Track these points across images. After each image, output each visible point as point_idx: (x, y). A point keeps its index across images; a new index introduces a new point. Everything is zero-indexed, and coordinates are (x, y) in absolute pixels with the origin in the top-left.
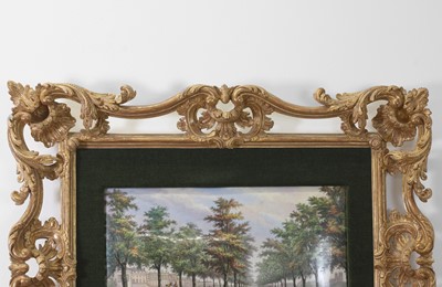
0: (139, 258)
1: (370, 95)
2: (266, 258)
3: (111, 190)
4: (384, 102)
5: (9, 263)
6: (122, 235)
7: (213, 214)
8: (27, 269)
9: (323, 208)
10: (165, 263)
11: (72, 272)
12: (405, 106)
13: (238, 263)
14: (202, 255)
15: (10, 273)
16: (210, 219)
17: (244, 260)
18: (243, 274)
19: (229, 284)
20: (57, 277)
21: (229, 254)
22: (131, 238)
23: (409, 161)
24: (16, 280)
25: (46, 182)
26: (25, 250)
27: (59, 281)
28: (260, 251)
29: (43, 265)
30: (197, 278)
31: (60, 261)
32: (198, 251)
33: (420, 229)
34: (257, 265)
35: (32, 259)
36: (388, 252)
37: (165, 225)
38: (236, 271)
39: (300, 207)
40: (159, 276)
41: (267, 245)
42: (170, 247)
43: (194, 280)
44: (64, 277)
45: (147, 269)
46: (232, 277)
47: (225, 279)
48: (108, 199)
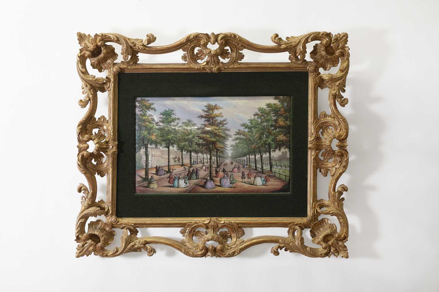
0: (156, 141)
1: (308, 38)
2: (237, 142)
3: (139, 99)
4: (318, 42)
5: (77, 143)
6: (146, 127)
7: (204, 114)
8: (88, 147)
9: (275, 110)
10: (172, 144)
11: (115, 149)
12: (332, 45)
13: (219, 145)
14: (196, 140)
15: (77, 149)
16: (202, 117)
17: (223, 143)
18: (222, 152)
19: (213, 158)
20: (105, 152)
21: (213, 139)
22: (151, 128)
23: (333, 80)
24: (81, 154)
25: (99, 93)
26: (87, 136)
27: (106, 155)
28: (234, 137)
29: (97, 145)
30: (193, 154)
31: (107, 142)
32: (193, 137)
33: (339, 124)
34: (231, 146)
35: (91, 141)
36: (318, 138)
37: (173, 120)
38: (218, 150)
39: (260, 109)
40: (169, 152)
41: (238, 133)
42: (176, 135)
43: (190, 155)
44: (110, 152)
45: (161, 148)
46: (215, 153)
47: (210, 155)
48: (137, 104)
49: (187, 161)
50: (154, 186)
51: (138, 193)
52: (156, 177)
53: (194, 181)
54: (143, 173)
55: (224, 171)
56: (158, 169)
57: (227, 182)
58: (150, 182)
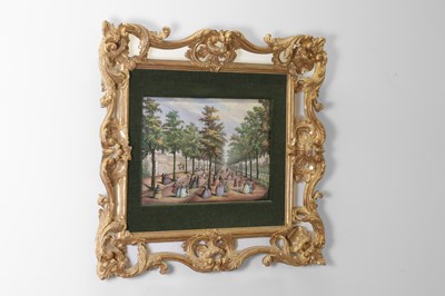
0: (163, 146)
2: (232, 147)
3: (145, 98)
4: (298, 45)
6: (153, 130)
7: (204, 117)
9: (261, 114)
10: (178, 149)
11: (129, 155)
13: (218, 151)
14: (198, 145)
16: (202, 120)
17: (221, 148)
18: (220, 158)
19: (212, 164)
21: (213, 145)
22: (158, 132)
26: (113, 140)
28: (230, 142)
30: (195, 160)
32: (196, 142)
34: (228, 152)
37: (178, 123)
38: (216, 156)
39: (249, 113)
40: (174, 158)
41: (233, 138)
42: (181, 139)
43: (193, 161)
45: (167, 154)
46: (214, 159)
47: (210, 161)
48: (144, 104)
49: (190, 168)
50: (159, 196)
51: (143, 204)
52: (162, 186)
53: (194, 190)
54: (149, 182)
55: (220, 179)
56: (164, 177)
57: (221, 191)
58: (156, 192)
